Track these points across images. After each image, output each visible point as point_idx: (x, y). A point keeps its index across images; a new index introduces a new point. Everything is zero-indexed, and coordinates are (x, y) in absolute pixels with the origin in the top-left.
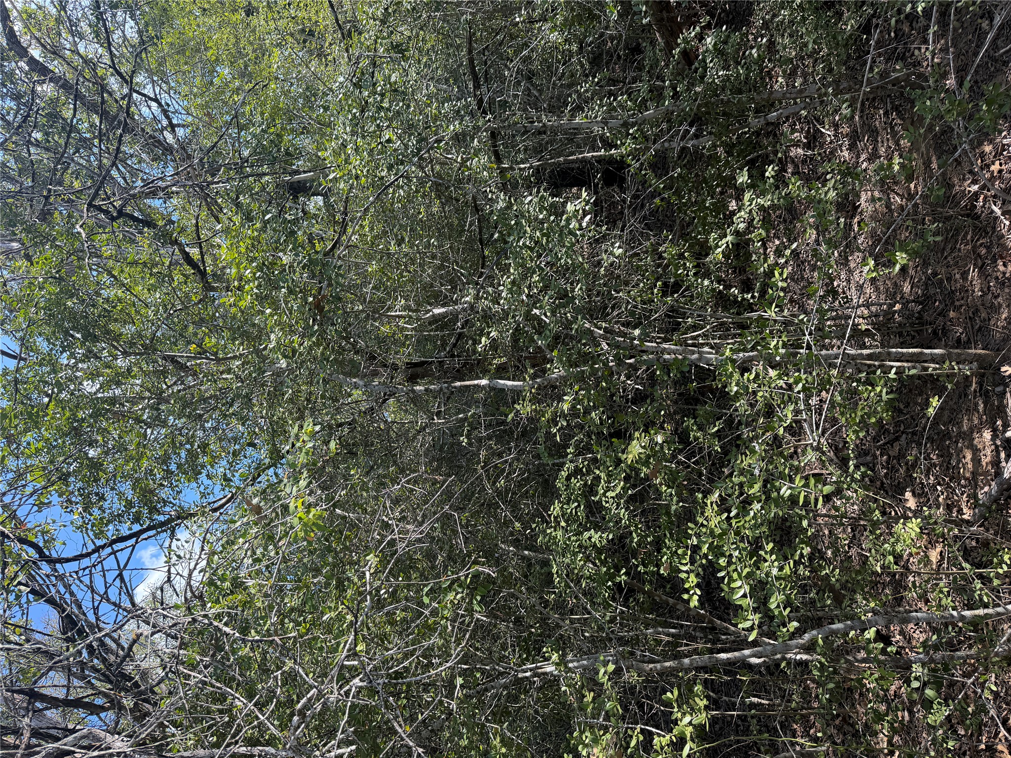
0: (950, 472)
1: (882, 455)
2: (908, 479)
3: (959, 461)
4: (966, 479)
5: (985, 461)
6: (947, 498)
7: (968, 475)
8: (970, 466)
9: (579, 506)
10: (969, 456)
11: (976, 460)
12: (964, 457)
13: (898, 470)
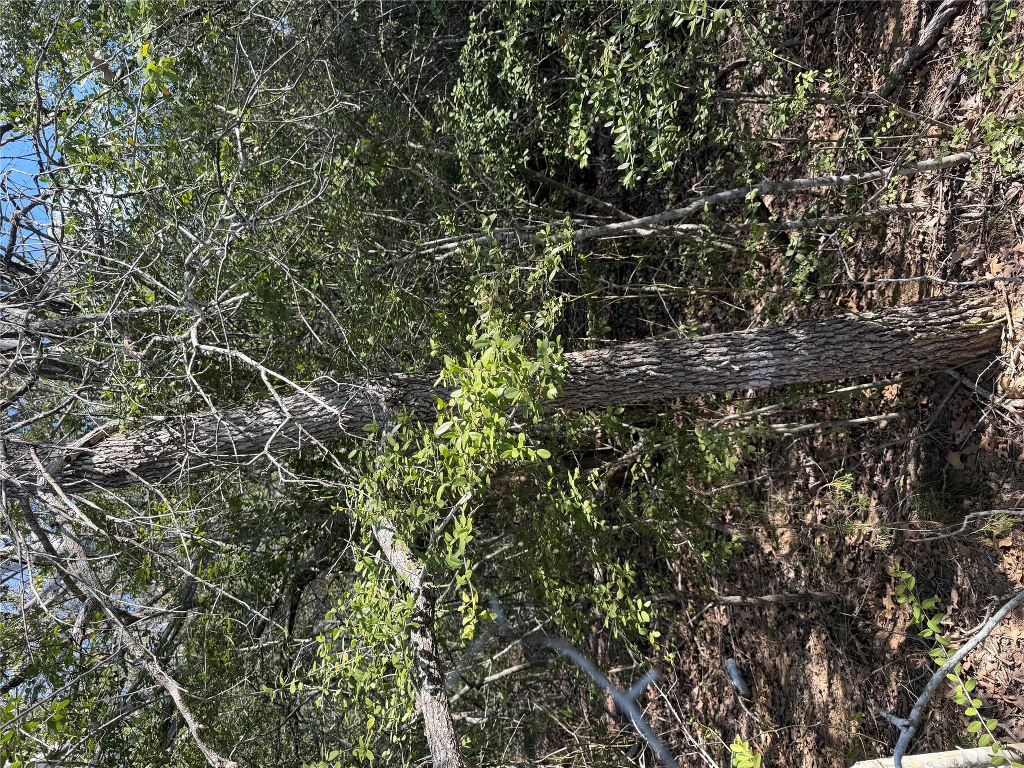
0: (871, 45)
1: (809, 34)
2: (829, 59)
3: (882, 33)
4: (883, 52)
5: (906, 28)
6: (862, 76)
7: (886, 48)
8: (890, 37)
9: (482, 84)
10: (892, 26)
11: (898, 30)
12: (887, 28)
13: (821, 50)
